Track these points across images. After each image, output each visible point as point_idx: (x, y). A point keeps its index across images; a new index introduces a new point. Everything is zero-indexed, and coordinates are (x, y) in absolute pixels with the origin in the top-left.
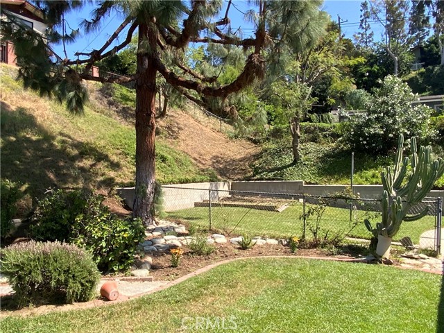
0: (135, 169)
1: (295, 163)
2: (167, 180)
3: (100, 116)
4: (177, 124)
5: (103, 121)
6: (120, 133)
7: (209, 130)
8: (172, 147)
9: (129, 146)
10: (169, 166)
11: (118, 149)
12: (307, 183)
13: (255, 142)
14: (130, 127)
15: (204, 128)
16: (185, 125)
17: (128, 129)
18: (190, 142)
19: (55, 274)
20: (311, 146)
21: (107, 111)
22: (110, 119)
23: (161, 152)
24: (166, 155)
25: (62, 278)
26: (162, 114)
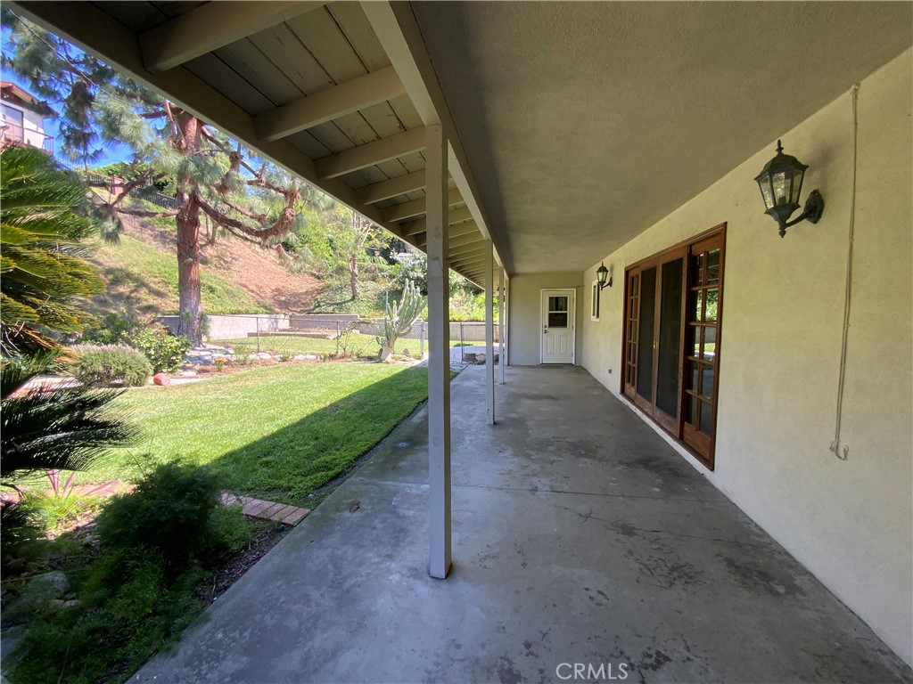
0: (178, 298)
1: (353, 298)
2: (215, 310)
3: (130, 240)
4: (231, 254)
5: (134, 245)
6: (158, 260)
7: (268, 262)
8: (223, 278)
9: (170, 275)
10: (219, 297)
11: (156, 277)
12: (361, 317)
13: (318, 278)
14: (169, 254)
15: (263, 260)
16: (240, 256)
17: (167, 258)
18: (244, 274)
19: (113, 365)
20: (371, 285)
21: (138, 234)
22: (143, 244)
23: (209, 283)
24: (214, 286)
25: (121, 368)
26: (211, 242)
